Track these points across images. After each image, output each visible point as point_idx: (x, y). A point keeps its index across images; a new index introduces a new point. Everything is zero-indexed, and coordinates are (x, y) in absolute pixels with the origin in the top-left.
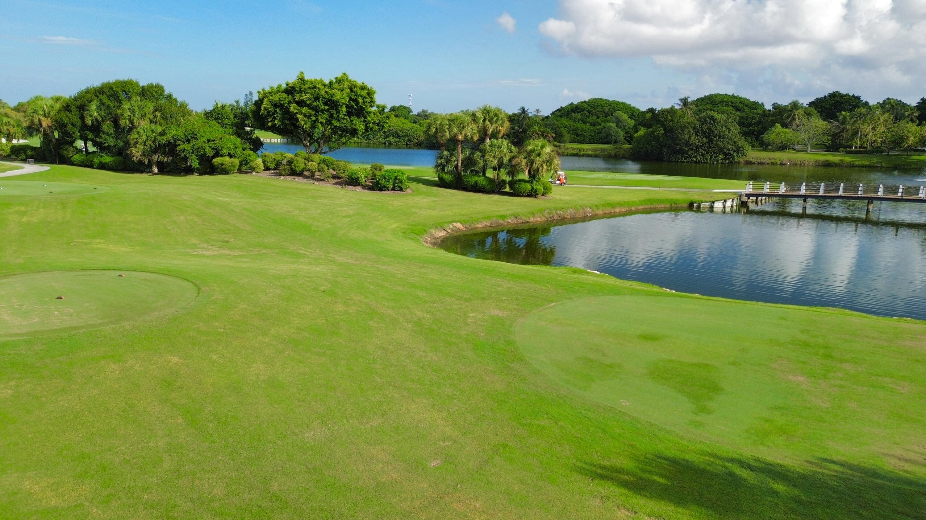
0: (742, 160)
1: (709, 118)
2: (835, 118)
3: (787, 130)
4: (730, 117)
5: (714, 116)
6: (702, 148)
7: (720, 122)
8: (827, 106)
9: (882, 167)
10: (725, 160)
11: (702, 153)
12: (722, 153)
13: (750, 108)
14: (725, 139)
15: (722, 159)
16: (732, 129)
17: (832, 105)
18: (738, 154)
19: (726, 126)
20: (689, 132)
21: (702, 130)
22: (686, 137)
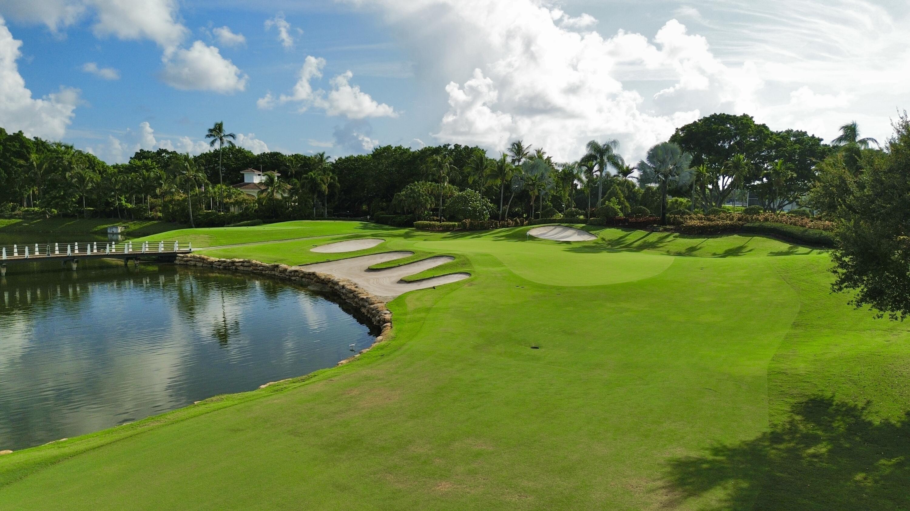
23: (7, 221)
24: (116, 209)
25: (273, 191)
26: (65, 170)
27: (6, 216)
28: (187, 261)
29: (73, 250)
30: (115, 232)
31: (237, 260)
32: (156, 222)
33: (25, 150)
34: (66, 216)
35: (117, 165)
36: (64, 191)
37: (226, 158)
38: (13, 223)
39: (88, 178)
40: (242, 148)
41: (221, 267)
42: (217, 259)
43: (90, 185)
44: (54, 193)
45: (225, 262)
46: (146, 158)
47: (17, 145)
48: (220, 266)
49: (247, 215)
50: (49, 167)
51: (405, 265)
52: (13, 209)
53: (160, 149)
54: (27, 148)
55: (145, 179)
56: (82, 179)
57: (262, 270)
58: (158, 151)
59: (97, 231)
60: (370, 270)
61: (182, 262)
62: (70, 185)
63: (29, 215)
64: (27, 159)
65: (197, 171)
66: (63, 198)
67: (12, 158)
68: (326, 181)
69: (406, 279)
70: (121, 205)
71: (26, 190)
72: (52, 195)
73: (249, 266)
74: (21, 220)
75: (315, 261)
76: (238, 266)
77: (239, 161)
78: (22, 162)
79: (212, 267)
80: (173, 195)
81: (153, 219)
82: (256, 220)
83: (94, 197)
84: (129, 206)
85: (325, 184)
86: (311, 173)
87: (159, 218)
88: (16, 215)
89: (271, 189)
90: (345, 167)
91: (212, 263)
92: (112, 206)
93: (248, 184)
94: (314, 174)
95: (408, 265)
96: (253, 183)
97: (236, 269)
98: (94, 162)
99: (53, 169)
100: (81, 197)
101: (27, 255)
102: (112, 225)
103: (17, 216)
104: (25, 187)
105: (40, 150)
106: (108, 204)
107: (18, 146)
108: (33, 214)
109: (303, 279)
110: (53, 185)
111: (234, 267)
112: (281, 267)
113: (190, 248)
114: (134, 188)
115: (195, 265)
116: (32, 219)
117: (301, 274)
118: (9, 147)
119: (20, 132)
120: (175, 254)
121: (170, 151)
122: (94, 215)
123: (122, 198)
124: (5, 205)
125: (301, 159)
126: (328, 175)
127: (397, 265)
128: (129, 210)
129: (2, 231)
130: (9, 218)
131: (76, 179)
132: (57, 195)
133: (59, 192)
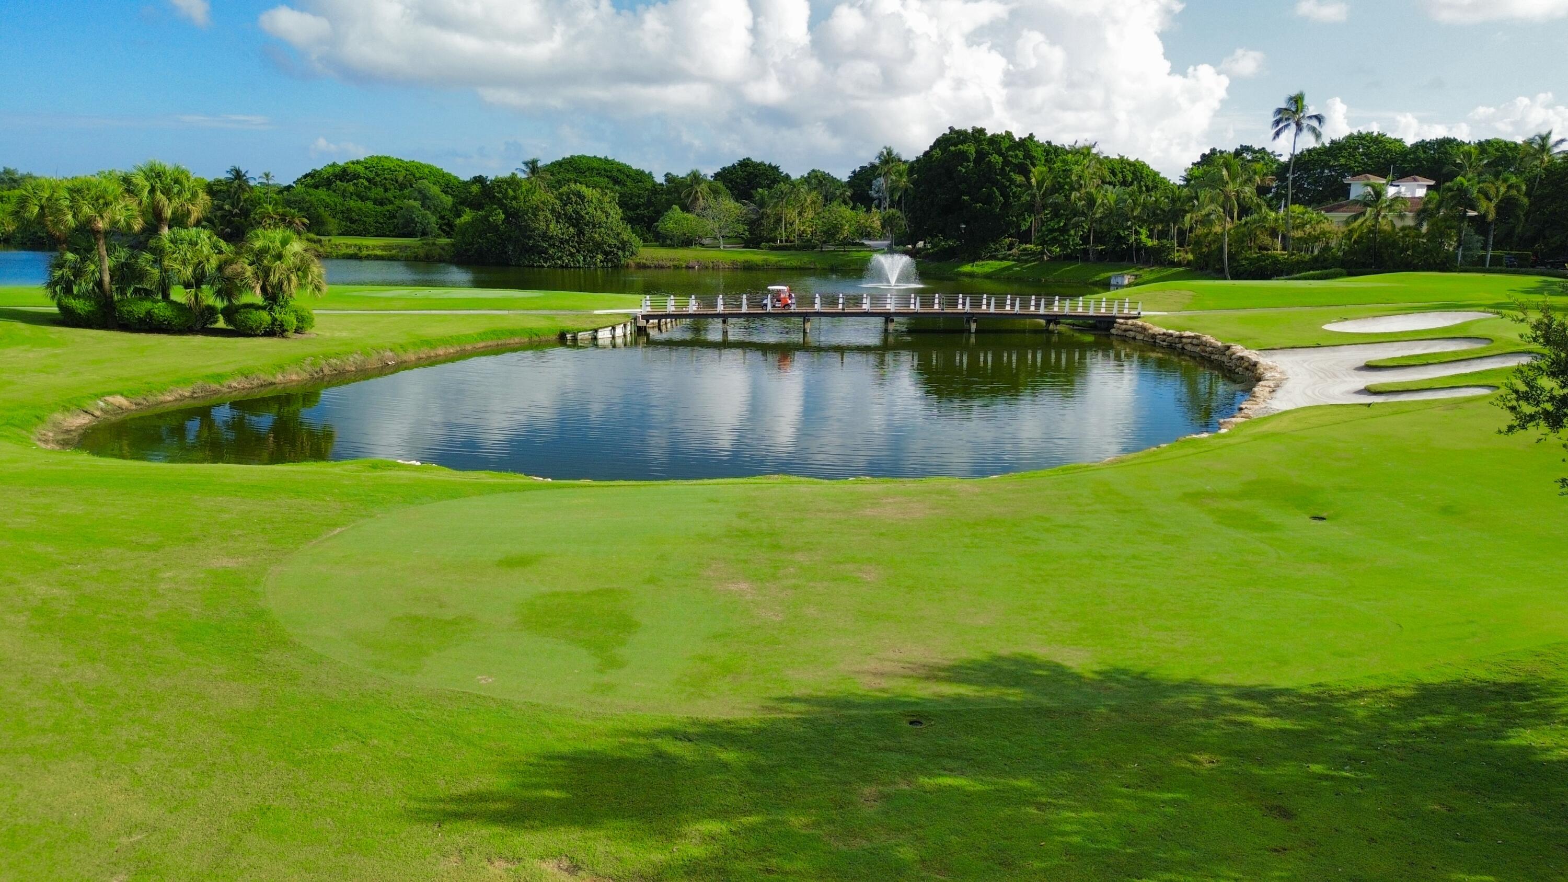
0: (631, 262)
1: (574, 194)
2: (750, 197)
3: (690, 216)
4: (606, 194)
5: (581, 191)
6: (569, 244)
7: (592, 201)
8: (738, 180)
9: (815, 269)
10: (607, 263)
11: (570, 251)
12: (602, 252)
13: (634, 180)
14: (603, 230)
15: (601, 261)
16: (612, 213)
17: (745, 179)
18: (624, 252)
19: (601, 208)
20: (546, 216)
21: (565, 214)
22: (543, 226)
23: (998, 263)
24: (1130, 247)
25: (1376, 216)
26: (1072, 189)
27: (999, 256)
28: (1126, 330)
31: (1187, 333)
33: (1028, 162)
34: (1069, 258)
36: (1066, 219)
38: (1003, 266)
39: (1100, 200)
41: (1164, 343)
42: (1162, 330)
43: (1101, 211)
44: (1052, 224)
45: (1171, 335)
47: (1021, 154)
48: (1165, 341)
49: (1325, 260)
50: (1053, 185)
52: (1010, 247)
54: (1032, 158)
56: (1091, 202)
57: (1212, 353)
59: (1097, 281)
60: (1366, 367)
61: (1120, 332)
62: (1077, 212)
63: (1025, 255)
66: (1063, 230)
67: (1011, 173)
68: (1492, 193)
70: (1138, 241)
72: (1050, 227)
73: (1198, 345)
74: (1014, 263)
75: (1291, 345)
76: (1186, 344)
78: (1020, 179)
79: (1155, 342)
81: (1179, 264)
82: (1333, 270)
83: (1105, 228)
84: (1149, 243)
85: (1487, 200)
87: (1189, 263)
88: (1010, 255)
89: (1373, 211)
91: (1154, 336)
92: (1126, 244)
97: (1183, 348)
99: (1057, 188)
100: (1088, 230)
101: (1017, 309)
102: (1118, 272)
103: (1011, 257)
104: (1024, 215)
105: (1051, 159)
106: (1120, 239)
107: (1021, 157)
108: (1030, 254)
110: (1056, 212)
111: (1180, 346)
113: (1139, 310)
114: (1158, 215)
115: (1134, 338)
116: (1026, 261)
117: (1246, 364)
118: (1010, 158)
119: (1031, 135)
120: (1115, 317)
121: (1257, 149)
122: (1101, 257)
123: (1141, 230)
124: (1001, 241)
125: (1497, 149)
128: (1147, 249)
129: (988, 276)
130: (1002, 259)
131: (1083, 202)
132: (1056, 227)
133: (1059, 222)
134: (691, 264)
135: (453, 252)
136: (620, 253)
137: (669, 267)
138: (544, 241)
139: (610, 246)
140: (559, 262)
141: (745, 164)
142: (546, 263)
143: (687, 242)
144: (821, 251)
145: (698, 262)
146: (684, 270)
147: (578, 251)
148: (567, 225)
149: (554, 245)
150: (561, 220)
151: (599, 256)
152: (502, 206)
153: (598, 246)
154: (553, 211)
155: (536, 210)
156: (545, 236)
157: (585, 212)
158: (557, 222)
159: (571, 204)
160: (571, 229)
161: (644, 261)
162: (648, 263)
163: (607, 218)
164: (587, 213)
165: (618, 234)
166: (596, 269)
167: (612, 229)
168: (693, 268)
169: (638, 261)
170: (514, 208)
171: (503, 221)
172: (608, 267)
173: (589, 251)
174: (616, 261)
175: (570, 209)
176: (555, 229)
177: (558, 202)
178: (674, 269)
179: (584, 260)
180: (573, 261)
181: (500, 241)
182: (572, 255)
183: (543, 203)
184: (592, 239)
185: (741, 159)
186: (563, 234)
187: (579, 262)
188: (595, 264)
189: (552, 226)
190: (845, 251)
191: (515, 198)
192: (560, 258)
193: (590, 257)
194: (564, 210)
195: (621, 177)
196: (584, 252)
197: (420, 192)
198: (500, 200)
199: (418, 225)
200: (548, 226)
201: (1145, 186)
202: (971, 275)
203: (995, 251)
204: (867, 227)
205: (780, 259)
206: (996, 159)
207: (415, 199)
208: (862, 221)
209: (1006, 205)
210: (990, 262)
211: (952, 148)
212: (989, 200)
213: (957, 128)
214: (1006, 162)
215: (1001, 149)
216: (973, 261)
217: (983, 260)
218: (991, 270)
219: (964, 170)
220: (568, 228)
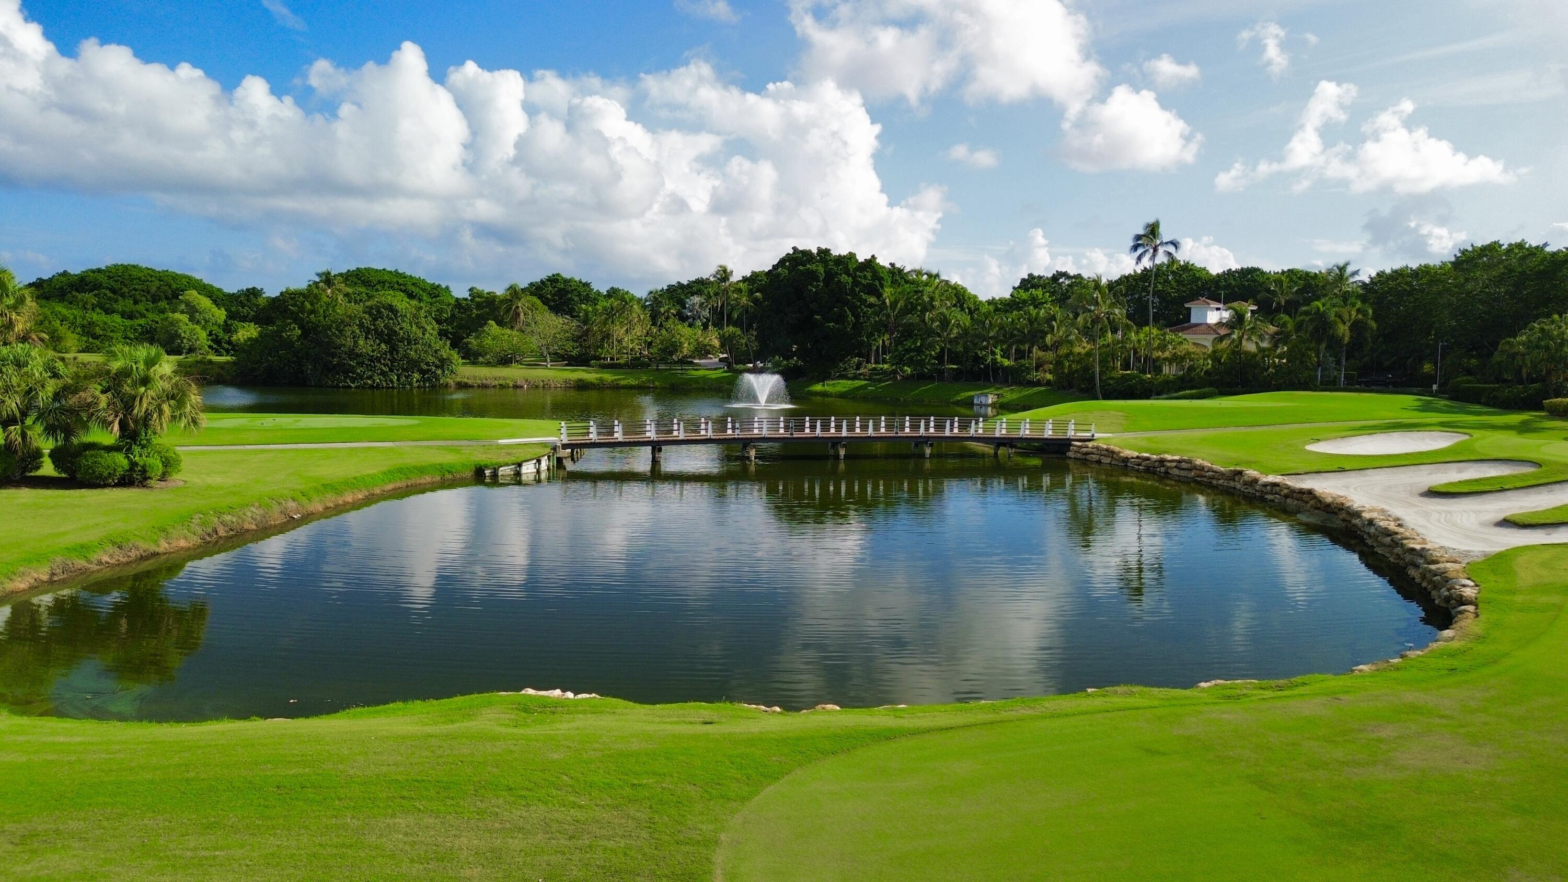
0: (450, 382)
2: (570, 313)
3: (510, 332)
6: (380, 362)
7: (406, 316)
10: (424, 382)
11: (381, 370)
12: (419, 371)
13: (430, 295)
14: (419, 346)
15: (417, 381)
16: (428, 328)
17: (558, 295)
18: (443, 370)
19: (416, 324)
20: (353, 332)
21: (376, 330)
22: (349, 342)
23: (850, 382)
24: (987, 366)
25: (1241, 338)
26: (924, 310)
27: (850, 376)
28: (1087, 454)
29: (927, 427)
30: (983, 403)
31: (1169, 457)
32: (1043, 388)
33: (877, 283)
34: (921, 377)
35: (994, 299)
36: (921, 340)
37: (1162, 281)
38: (857, 385)
39: (953, 321)
40: (1191, 263)
41: (1141, 467)
42: (1136, 454)
43: (955, 331)
44: (908, 344)
45: (1148, 459)
46: (1035, 286)
47: (869, 275)
48: (1139, 465)
49: (1192, 380)
50: (906, 306)
51: (1517, 488)
52: (858, 366)
53: (1057, 271)
54: (881, 279)
55: (1031, 322)
56: (945, 323)
57: (1213, 478)
58: (1054, 275)
59: (959, 401)
60: (1433, 493)
61: (1079, 456)
62: (931, 332)
63: (877, 374)
64: (879, 296)
65: (1112, 305)
66: (919, 350)
67: (862, 294)
68: (1346, 317)
69: (1517, 519)
70: (994, 361)
71: (875, 340)
72: (907, 347)
73: (1190, 470)
74: (866, 382)
75: (1315, 469)
76: (1171, 468)
77: (1184, 286)
78: (872, 300)
79: (1126, 466)
80: (1072, 346)
81: (1038, 383)
82: (1207, 390)
83: (960, 348)
84: (1006, 363)
85: (1344, 323)
86: (1317, 303)
87: (1048, 383)
88: (860, 374)
89: (1239, 333)
90: (1390, 289)
91: (1126, 460)
92: (983, 364)
93: (1197, 325)
94: (1324, 305)
95: (1525, 491)
96: (1207, 324)
97: (1166, 473)
98: (963, 296)
99: (910, 308)
100: (942, 350)
101: (870, 432)
102: (980, 392)
103: (862, 377)
104: (874, 335)
105: (896, 280)
106: (977, 359)
107: (870, 278)
108: (881, 374)
109: (1289, 501)
110: (908, 332)
111: (1163, 469)
112: (1246, 474)
113: (1092, 432)
114: (1015, 335)
115: (1099, 462)
116: (880, 381)
117: (1286, 491)
118: (859, 279)
119: (873, 256)
120: (1069, 440)
121: (1072, 274)
122: (958, 376)
123: (997, 351)
124: (849, 360)
125: (1300, 278)
126: (1354, 305)
127: (1497, 487)
128: (1005, 369)
129: (842, 396)
130: (854, 379)
131: (938, 323)
132: (913, 347)
133: (915, 342)
134: (519, 383)
135: (235, 371)
136: (439, 372)
137: (494, 387)
138: (351, 359)
139: (427, 364)
140: (369, 382)
141: (554, 280)
142: (353, 383)
143: (505, 361)
144: (658, 369)
145: (527, 380)
146: (511, 389)
147: (391, 370)
148: (378, 341)
149: (363, 363)
150: (370, 336)
151: (416, 375)
152: (296, 320)
153: (414, 365)
154: (361, 325)
155: (341, 325)
156: (352, 354)
157: (398, 327)
158: (366, 338)
159: (382, 318)
160: (383, 346)
161: (466, 380)
162: (470, 382)
163: (424, 334)
164: (401, 329)
165: (436, 352)
166: (411, 389)
167: (430, 345)
168: (522, 387)
169: (459, 379)
170: (312, 322)
171: (299, 337)
172: (425, 387)
173: (403, 370)
174: (434, 380)
175: (380, 324)
176: (365, 346)
177: (367, 316)
178: (500, 388)
179: (398, 380)
180: (386, 381)
181: (295, 359)
182: (383, 373)
183: (350, 317)
184: (406, 356)
185: (551, 275)
186: (373, 351)
187: (392, 382)
188: (411, 384)
189: (361, 342)
190: (682, 369)
191: (313, 312)
192: (370, 378)
193: (405, 376)
194: (374, 325)
195: (416, 290)
196: (398, 370)
197: (188, 304)
198: (292, 313)
199: (185, 341)
200: (356, 342)
201: (968, 308)
202: (824, 394)
203: (844, 371)
204: (706, 345)
205: (617, 377)
206: (844, 278)
207: (182, 312)
208: (701, 339)
209: (857, 326)
210: (841, 381)
211: (801, 268)
212: (841, 319)
213: (800, 248)
214: (856, 283)
215: (849, 270)
216: (823, 381)
217: (833, 379)
218: (844, 390)
219: (814, 290)
220: (379, 345)
